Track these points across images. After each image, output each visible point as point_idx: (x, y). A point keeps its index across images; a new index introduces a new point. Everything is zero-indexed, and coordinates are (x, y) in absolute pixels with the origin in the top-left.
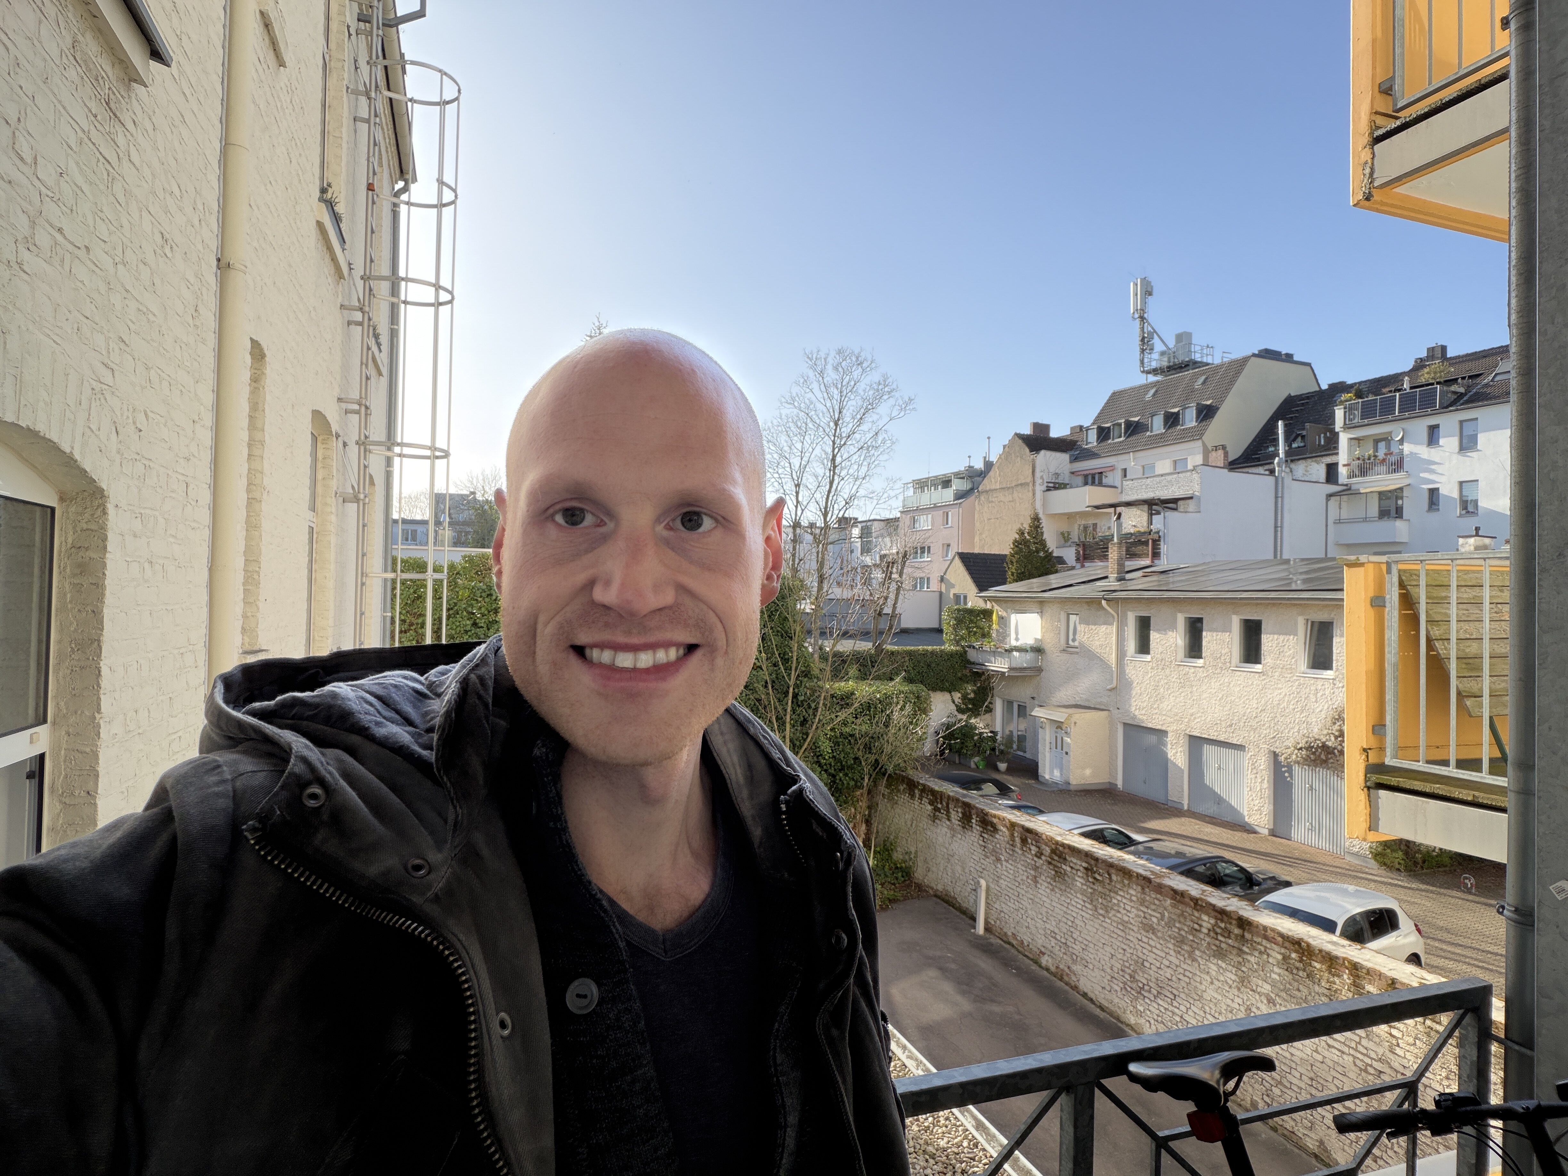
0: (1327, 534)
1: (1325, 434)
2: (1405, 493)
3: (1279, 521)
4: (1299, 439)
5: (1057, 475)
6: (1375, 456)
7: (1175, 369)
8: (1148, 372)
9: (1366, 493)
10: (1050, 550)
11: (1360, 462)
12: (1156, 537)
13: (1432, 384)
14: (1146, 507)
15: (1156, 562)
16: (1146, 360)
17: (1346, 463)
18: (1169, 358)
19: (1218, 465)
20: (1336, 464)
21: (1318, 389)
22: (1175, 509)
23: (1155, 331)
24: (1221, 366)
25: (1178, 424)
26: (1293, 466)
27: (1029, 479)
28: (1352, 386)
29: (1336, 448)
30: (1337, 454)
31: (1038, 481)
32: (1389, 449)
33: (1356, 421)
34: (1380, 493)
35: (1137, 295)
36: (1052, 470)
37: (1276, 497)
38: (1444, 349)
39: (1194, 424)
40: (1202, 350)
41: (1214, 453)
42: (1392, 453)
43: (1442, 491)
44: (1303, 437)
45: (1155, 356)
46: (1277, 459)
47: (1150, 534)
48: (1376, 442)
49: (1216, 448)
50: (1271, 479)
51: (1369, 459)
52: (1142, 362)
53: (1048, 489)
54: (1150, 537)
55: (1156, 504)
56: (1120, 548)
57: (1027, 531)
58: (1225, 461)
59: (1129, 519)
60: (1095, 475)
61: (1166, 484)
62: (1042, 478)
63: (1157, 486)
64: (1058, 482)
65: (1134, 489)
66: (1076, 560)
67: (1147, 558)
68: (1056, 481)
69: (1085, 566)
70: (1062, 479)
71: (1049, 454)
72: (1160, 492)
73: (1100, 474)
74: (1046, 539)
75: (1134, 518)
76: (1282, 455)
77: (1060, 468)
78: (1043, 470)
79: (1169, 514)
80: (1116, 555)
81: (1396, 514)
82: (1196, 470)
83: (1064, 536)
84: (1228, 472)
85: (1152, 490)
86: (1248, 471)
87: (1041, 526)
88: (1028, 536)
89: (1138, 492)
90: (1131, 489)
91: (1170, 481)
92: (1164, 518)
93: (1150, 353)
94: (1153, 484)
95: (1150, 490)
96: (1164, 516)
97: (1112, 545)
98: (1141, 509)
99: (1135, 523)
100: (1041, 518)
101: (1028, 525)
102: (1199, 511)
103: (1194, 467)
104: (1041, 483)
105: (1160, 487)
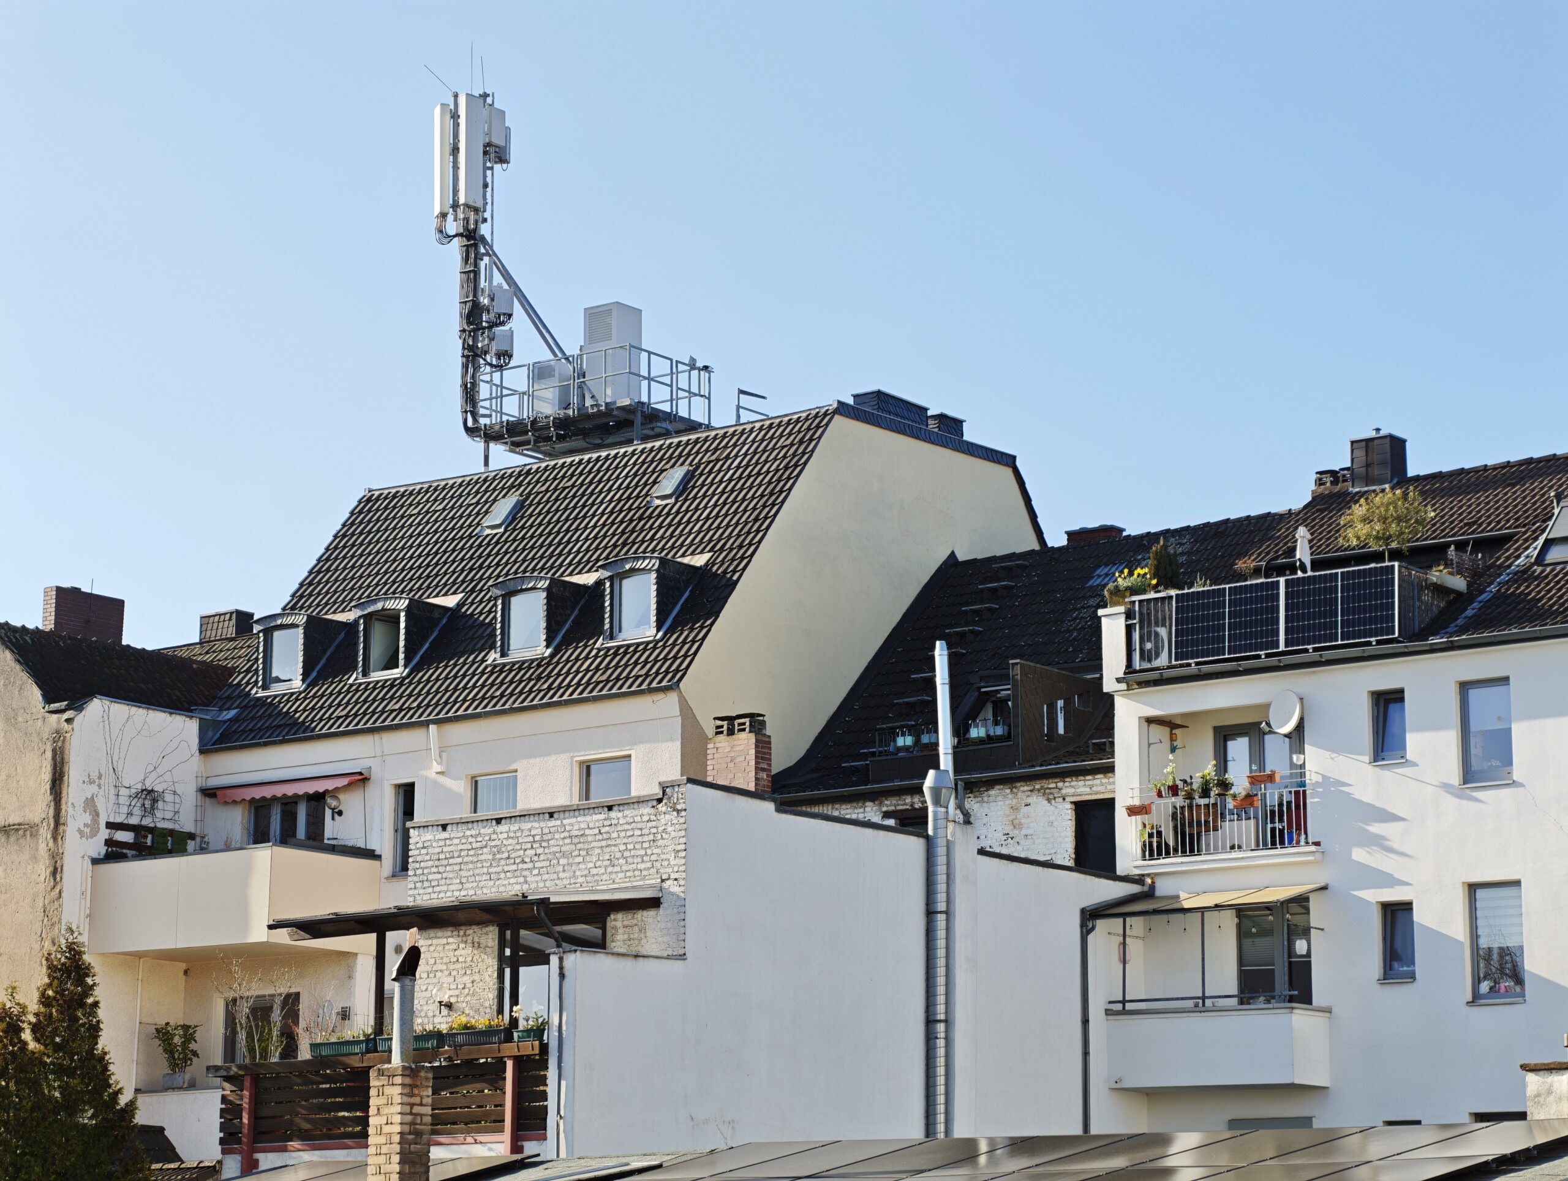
0: (1086, 1053)
1: (1068, 701)
2: (1317, 914)
3: (941, 999)
4: (988, 712)
5: (150, 797)
6: (1225, 785)
7: (585, 433)
8: (490, 436)
9: (1203, 910)
10: (123, 1100)
11: (1179, 801)
12: (531, 1048)
13: (1378, 557)
14: (490, 936)
15: (530, 1148)
16: (484, 391)
17: (1136, 802)
18: (564, 391)
19: (739, 784)
20: (1110, 804)
21: (1037, 546)
22: (600, 945)
23: (515, 291)
24: (736, 435)
25: (597, 631)
26: (971, 804)
27: (39, 808)
28: (1142, 543)
29: (1107, 748)
30: (1110, 769)
31: (76, 818)
32: (1262, 763)
33: (1162, 660)
34: (1242, 911)
35: (455, 150)
36: (133, 779)
37: (930, 913)
38: (1397, 446)
39: (649, 633)
40: (674, 373)
41: (723, 743)
42: (1271, 778)
43: (1419, 916)
44: (1000, 707)
45: (516, 378)
46: (931, 773)
47: (509, 1038)
48: (1224, 735)
49: (730, 725)
50: (910, 847)
51: (1205, 792)
52: (470, 394)
53: (115, 853)
54: (510, 1049)
55: (532, 924)
56: (411, 1089)
57: (33, 1020)
58: (763, 770)
59: (439, 974)
60: (296, 803)
61: (563, 849)
62: (90, 804)
63: (533, 852)
64: (152, 825)
65: (445, 862)
66: (222, 1141)
67: (501, 1130)
68: (144, 823)
69: (263, 1166)
70: (169, 815)
71: (120, 711)
72: (546, 877)
73: (318, 799)
74: (105, 1053)
75: (454, 973)
76: (946, 761)
77: (160, 771)
78: (94, 775)
79: (577, 961)
80: (397, 1119)
81: (1291, 986)
82: (660, 801)
83: (177, 1040)
84: (776, 815)
85: (514, 867)
86: (836, 813)
87: (90, 1000)
88: (36, 1040)
89: (464, 873)
90: (430, 863)
91: (570, 837)
92: (562, 975)
93: (500, 368)
94: (518, 847)
95: (506, 868)
96: (561, 968)
97: (384, 1080)
98: (476, 939)
99: (457, 992)
100: (88, 967)
101: (36, 996)
102: (681, 952)
103: (657, 791)
104: (86, 825)
105: (542, 858)
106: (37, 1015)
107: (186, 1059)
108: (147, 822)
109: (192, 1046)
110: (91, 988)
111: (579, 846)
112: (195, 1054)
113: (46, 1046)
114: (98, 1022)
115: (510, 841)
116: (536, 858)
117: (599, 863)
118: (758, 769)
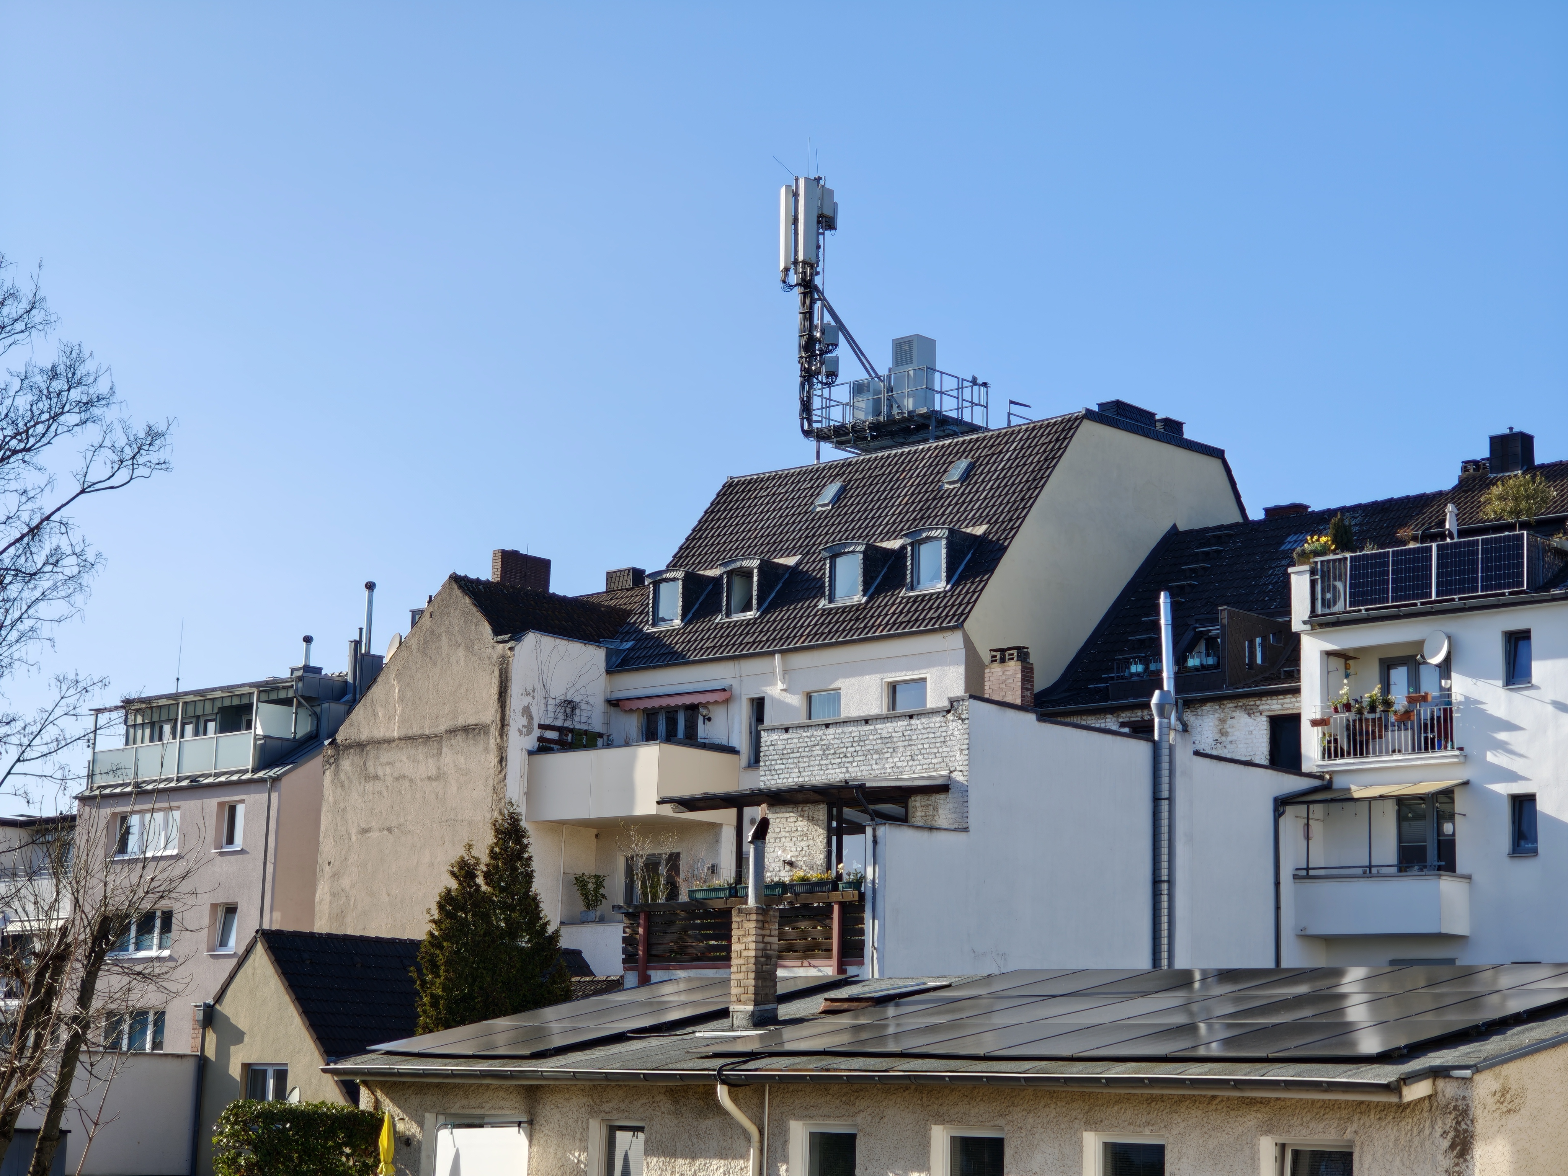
0: (1278, 908)
1: (1265, 639)
2: (1460, 804)
3: (1165, 864)
4: (1202, 646)
5: (570, 706)
6: (1388, 704)
7: (892, 434)
8: (820, 436)
9: (1370, 800)
10: (550, 930)
11: (1351, 716)
12: (851, 895)
13: (1511, 527)
14: (821, 813)
15: (852, 970)
16: (817, 403)
17: (1318, 716)
18: (877, 403)
19: (1009, 699)
20: (1296, 718)
21: (1240, 520)
22: (903, 820)
23: (841, 327)
24: (1008, 435)
25: (901, 584)
26: (1189, 717)
27: (489, 714)
28: (1325, 516)
29: (1294, 674)
30: (1296, 691)
31: (516, 721)
32: (1417, 688)
33: (1339, 607)
34: (1400, 801)
35: (795, 221)
36: (558, 691)
37: (1156, 799)
38: (1525, 442)
39: (941, 586)
40: (960, 388)
41: (996, 668)
42: (1424, 698)
43: (1543, 806)
44: (1211, 643)
45: (841, 393)
46: (1157, 693)
47: (835, 888)
48: (1387, 665)
49: (1002, 655)
50: (1140, 749)
51: (1373, 709)
52: (806, 405)
53: (544, 747)
54: (836, 897)
55: (853, 803)
56: (762, 924)
57: (485, 869)
58: (1027, 689)
59: (783, 840)
60: (677, 712)
61: (876, 747)
62: (527, 711)
63: (853, 749)
64: (571, 727)
65: (788, 756)
66: (624, 961)
67: (829, 957)
68: (565, 725)
69: (653, 980)
70: (584, 719)
71: (548, 642)
72: (862, 768)
73: (693, 708)
74: (537, 895)
75: (794, 839)
76: (1168, 684)
77: (577, 686)
78: (530, 689)
79: (885, 831)
80: (753, 946)
81: (1439, 858)
82: (948, 712)
83: (591, 886)
84: (1037, 723)
85: (839, 760)
86: (1084, 723)
87: (526, 855)
88: (487, 884)
89: (801, 765)
90: (776, 757)
91: (881, 738)
92: (875, 842)
93: (828, 385)
94: (842, 745)
95: (833, 761)
96: (874, 836)
97: (742, 917)
98: (811, 814)
99: (797, 854)
100: (524, 831)
101: (487, 851)
102: (965, 826)
103: (946, 704)
104: (524, 726)
105: (860, 753)
106: (487, 865)
107: (597, 901)
108: (568, 724)
109: (602, 891)
110: (527, 846)
111: (888, 745)
112: (604, 896)
113: (494, 888)
114: (532, 871)
115: (836, 741)
116: (855, 754)
117: (902, 758)
118: (1023, 689)
